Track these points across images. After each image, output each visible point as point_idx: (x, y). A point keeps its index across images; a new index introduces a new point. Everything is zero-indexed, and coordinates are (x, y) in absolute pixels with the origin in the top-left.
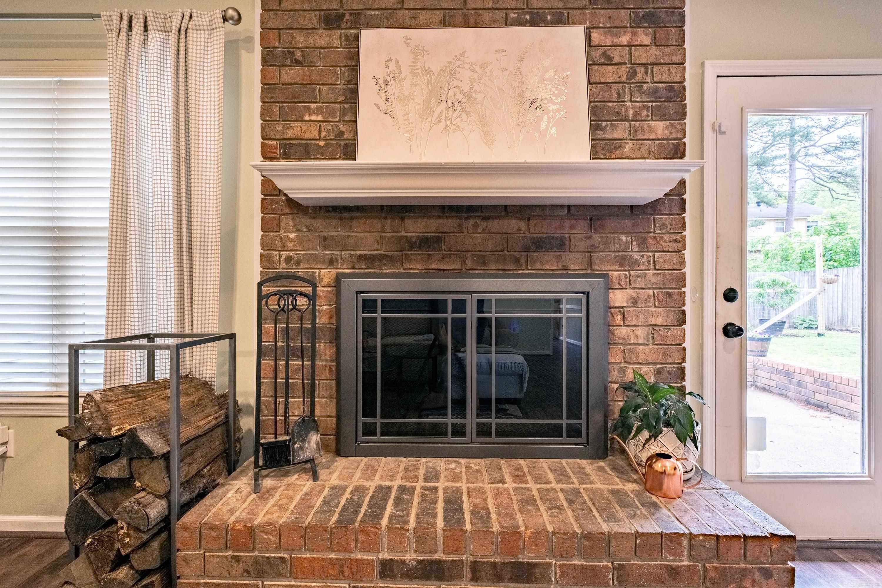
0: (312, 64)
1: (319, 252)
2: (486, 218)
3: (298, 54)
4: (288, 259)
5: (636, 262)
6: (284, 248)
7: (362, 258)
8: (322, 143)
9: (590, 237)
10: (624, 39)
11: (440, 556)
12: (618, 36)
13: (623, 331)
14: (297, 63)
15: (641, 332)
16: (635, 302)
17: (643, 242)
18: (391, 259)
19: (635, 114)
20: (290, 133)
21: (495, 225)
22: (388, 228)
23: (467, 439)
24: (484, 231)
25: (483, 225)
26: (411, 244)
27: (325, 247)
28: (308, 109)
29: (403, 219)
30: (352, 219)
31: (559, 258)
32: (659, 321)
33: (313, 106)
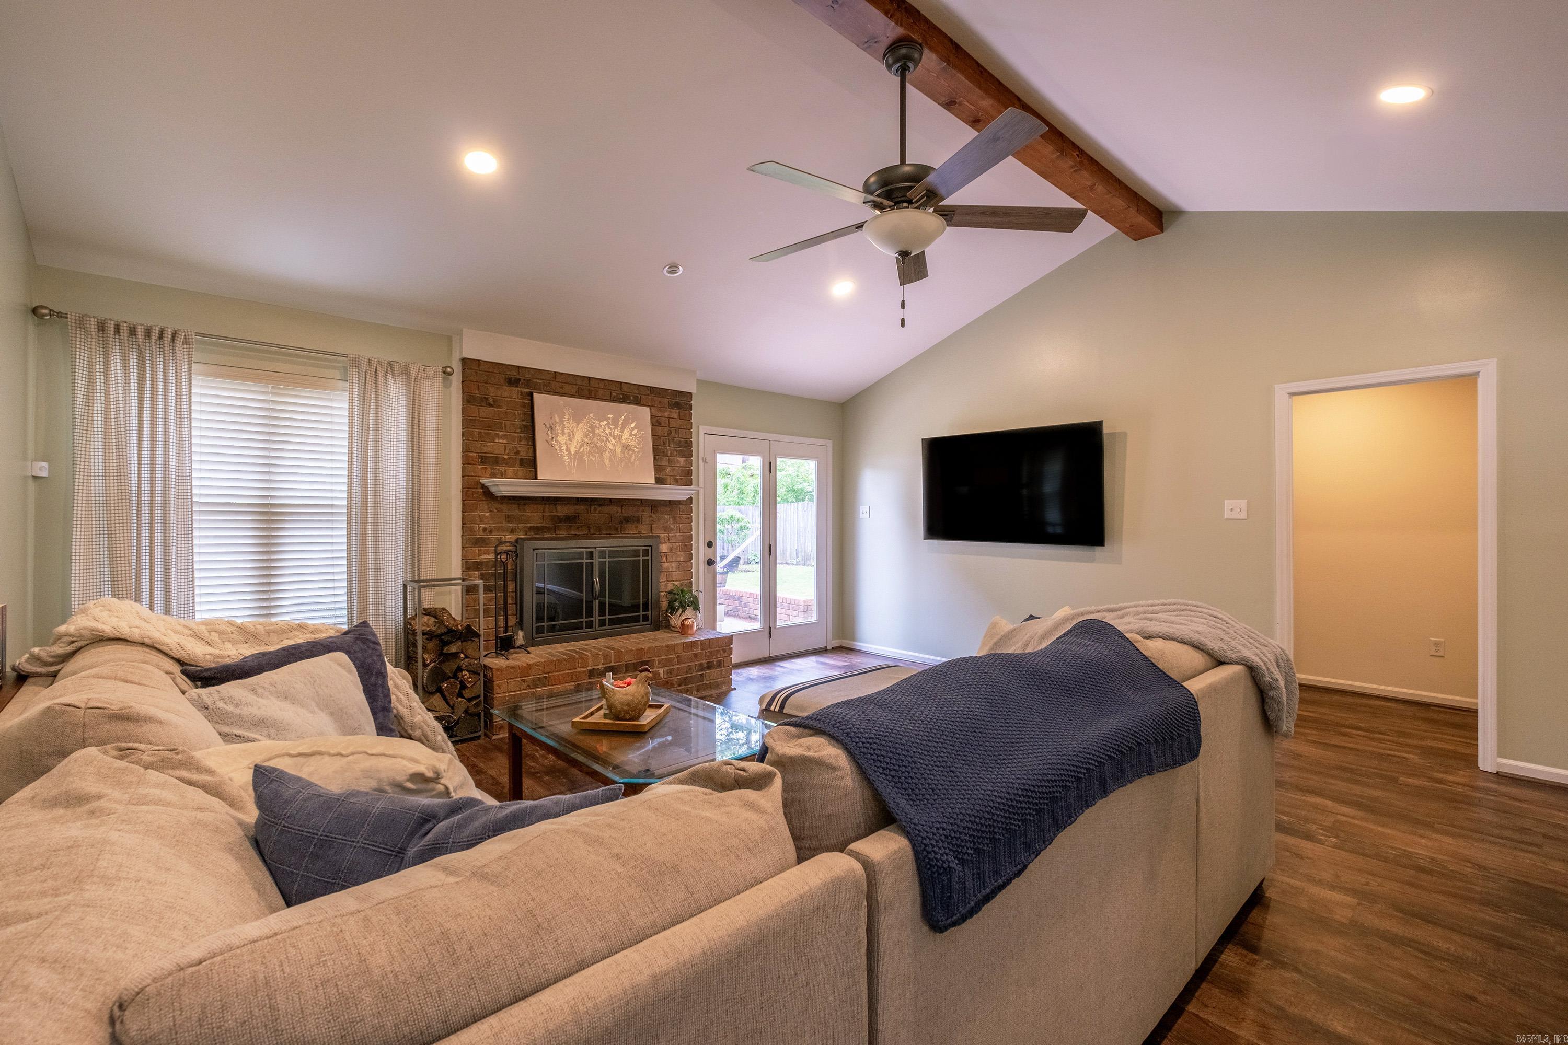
0: (499, 407)
1: (505, 524)
2: (600, 505)
3: (491, 400)
4: (485, 530)
5: (672, 530)
6: (482, 522)
7: (531, 528)
8: (506, 457)
9: (651, 516)
10: (666, 414)
12: (664, 412)
13: (666, 565)
14: (490, 405)
15: (674, 565)
16: (671, 549)
17: (675, 519)
18: (548, 529)
19: (671, 453)
20: (485, 449)
21: (606, 509)
22: (547, 510)
24: (599, 513)
25: (599, 509)
26: (560, 520)
27: (509, 522)
28: (497, 435)
29: (555, 505)
30: (525, 504)
31: (637, 527)
32: (682, 559)
33: (501, 433)
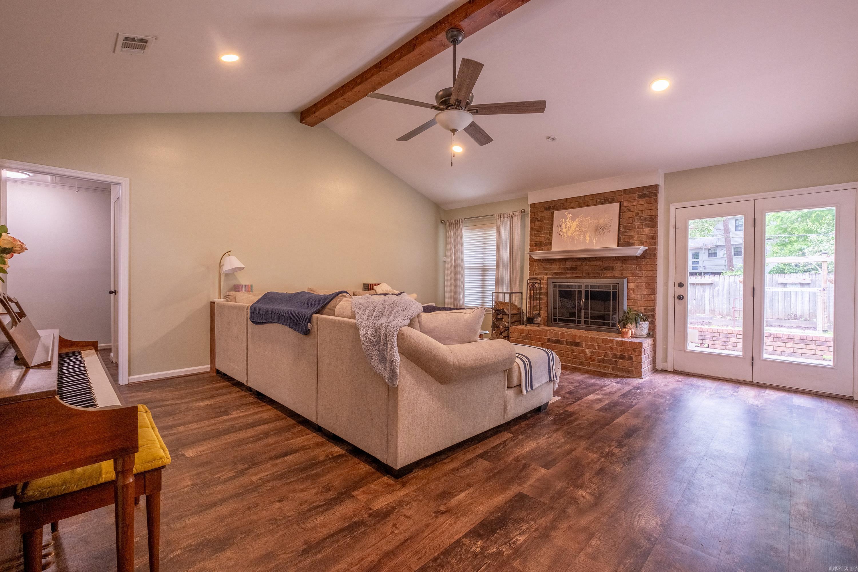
0: (542, 221)
1: (544, 272)
2: (589, 261)
3: (539, 219)
4: (536, 274)
5: (638, 274)
6: (535, 271)
7: (554, 273)
8: (545, 242)
9: (622, 266)
10: (635, 204)
11: (560, 339)
12: (632, 202)
13: (633, 295)
14: (539, 221)
15: (638, 296)
16: (637, 287)
17: (640, 267)
18: (562, 274)
19: (638, 227)
20: (537, 240)
21: (592, 263)
22: (562, 265)
23: (582, 325)
24: (589, 265)
25: (589, 263)
26: (568, 269)
27: (545, 271)
28: (541, 233)
29: (566, 262)
30: (552, 262)
31: (612, 273)
32: (645, 293)
33: (542, 232)
